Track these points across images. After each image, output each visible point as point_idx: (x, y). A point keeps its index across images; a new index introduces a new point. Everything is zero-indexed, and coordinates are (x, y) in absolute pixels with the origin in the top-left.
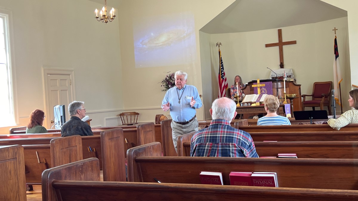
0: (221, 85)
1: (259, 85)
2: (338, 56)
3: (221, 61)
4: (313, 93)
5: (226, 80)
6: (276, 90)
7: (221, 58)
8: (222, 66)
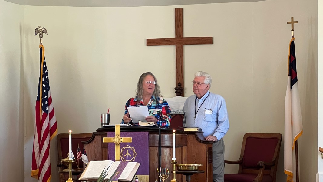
0: (39, 127)
1: (118, 138)
2: (297, 81)
3: (44, 71)
4: (241, 156)
5: (52, 114)
6: (157, 151)
7: (45, 63)
8: (46, 81)
